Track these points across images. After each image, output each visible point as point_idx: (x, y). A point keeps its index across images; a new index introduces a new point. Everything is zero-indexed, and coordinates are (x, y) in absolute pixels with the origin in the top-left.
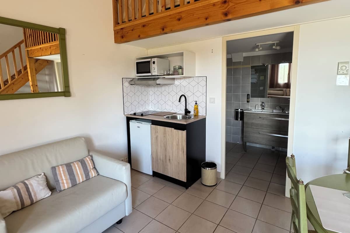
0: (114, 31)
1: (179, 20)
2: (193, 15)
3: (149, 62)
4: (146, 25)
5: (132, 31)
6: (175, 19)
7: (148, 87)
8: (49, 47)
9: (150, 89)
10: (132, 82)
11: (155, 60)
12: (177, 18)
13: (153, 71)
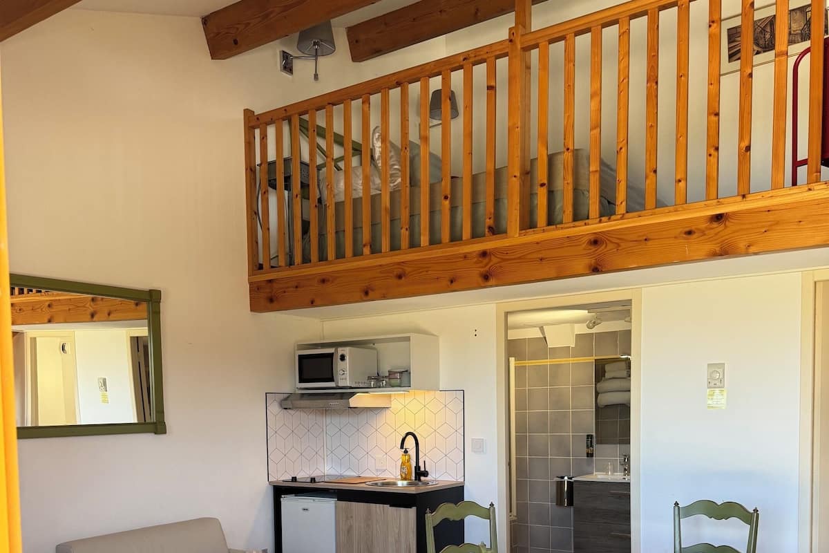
0: (251, 284)
1: (400, 277)
2: (427, 271)
3: (331, 355)
4: (328, 281)
5: (295, 289)
6: (391, 275)
7: (324, 415)
8: (47, 304)
9: (329, 420)
10: (288, 402)
11: (346, 351)
12: (395, 273)
13: (340, 377)
